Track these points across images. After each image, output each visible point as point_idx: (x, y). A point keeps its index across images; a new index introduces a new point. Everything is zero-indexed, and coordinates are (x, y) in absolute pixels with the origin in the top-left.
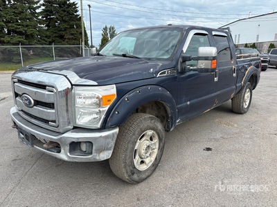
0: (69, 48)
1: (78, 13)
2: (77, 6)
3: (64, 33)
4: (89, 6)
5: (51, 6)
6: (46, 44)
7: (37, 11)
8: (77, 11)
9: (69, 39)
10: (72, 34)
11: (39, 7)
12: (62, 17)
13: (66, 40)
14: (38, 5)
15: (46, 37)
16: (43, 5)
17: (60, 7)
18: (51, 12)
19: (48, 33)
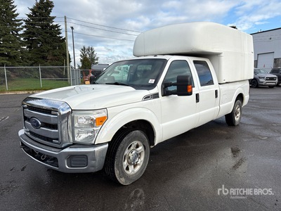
1: (60, 35)
2: (60, 28)
3: (46, 54)
4: (72, 28)
5: (34, 28)
7: (19, 33)
8: (60, 33)
9: (51, 59)
10: (55, 55)
11: (22, 29)
12: (45, 39)
13: (49, 61)
14: (20, 27)
15: (28, 59)
16: (25, 27)
17: (42, 28)
18: (34, 34)
19: (30, 55)
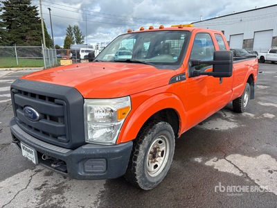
0: (31, 48)
1: (38, 16)
2: (37, 9)
3: (25, 34)
4: (49, 9)
5: (12, 9)
6: (8, 45)
8: (37, 14)
9: (30, 39)
10: (33, 36)
11: (1, 10)
12: (23, 20)
13: (28, 41)
15: (7, 39)
16: (4, 8)
17: (21, 10)
18: (12, 15)
19: (9, 35)
